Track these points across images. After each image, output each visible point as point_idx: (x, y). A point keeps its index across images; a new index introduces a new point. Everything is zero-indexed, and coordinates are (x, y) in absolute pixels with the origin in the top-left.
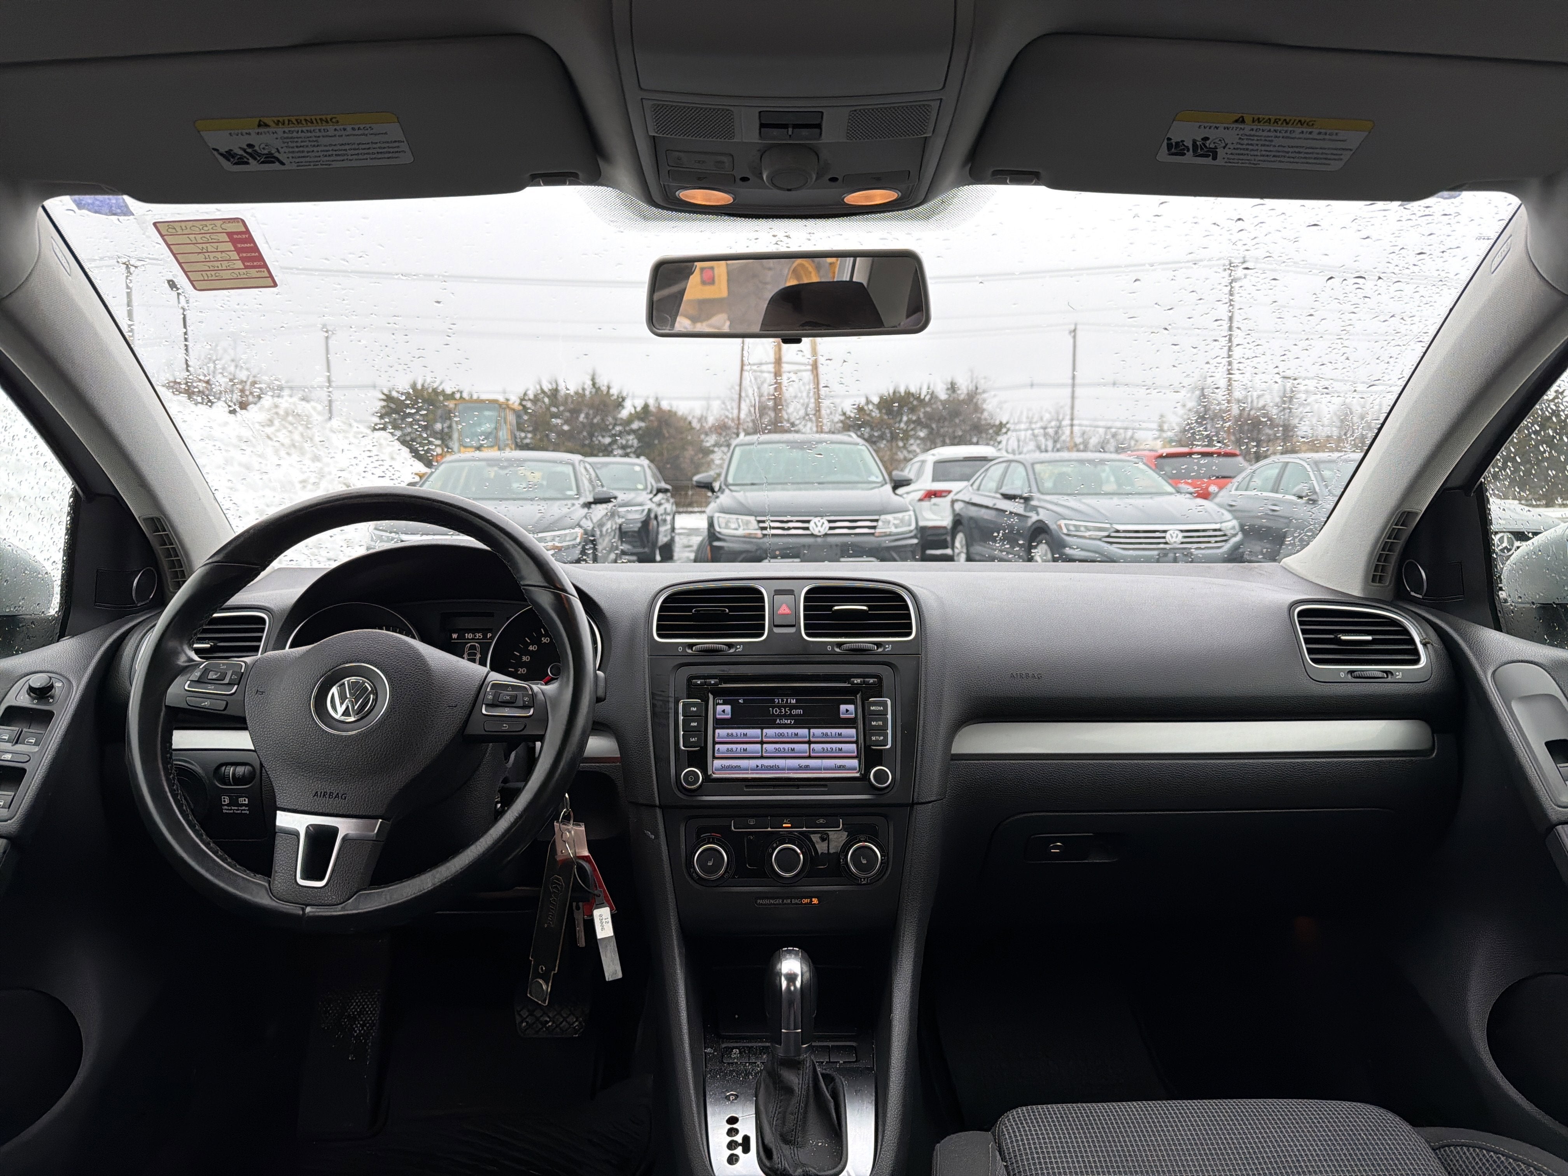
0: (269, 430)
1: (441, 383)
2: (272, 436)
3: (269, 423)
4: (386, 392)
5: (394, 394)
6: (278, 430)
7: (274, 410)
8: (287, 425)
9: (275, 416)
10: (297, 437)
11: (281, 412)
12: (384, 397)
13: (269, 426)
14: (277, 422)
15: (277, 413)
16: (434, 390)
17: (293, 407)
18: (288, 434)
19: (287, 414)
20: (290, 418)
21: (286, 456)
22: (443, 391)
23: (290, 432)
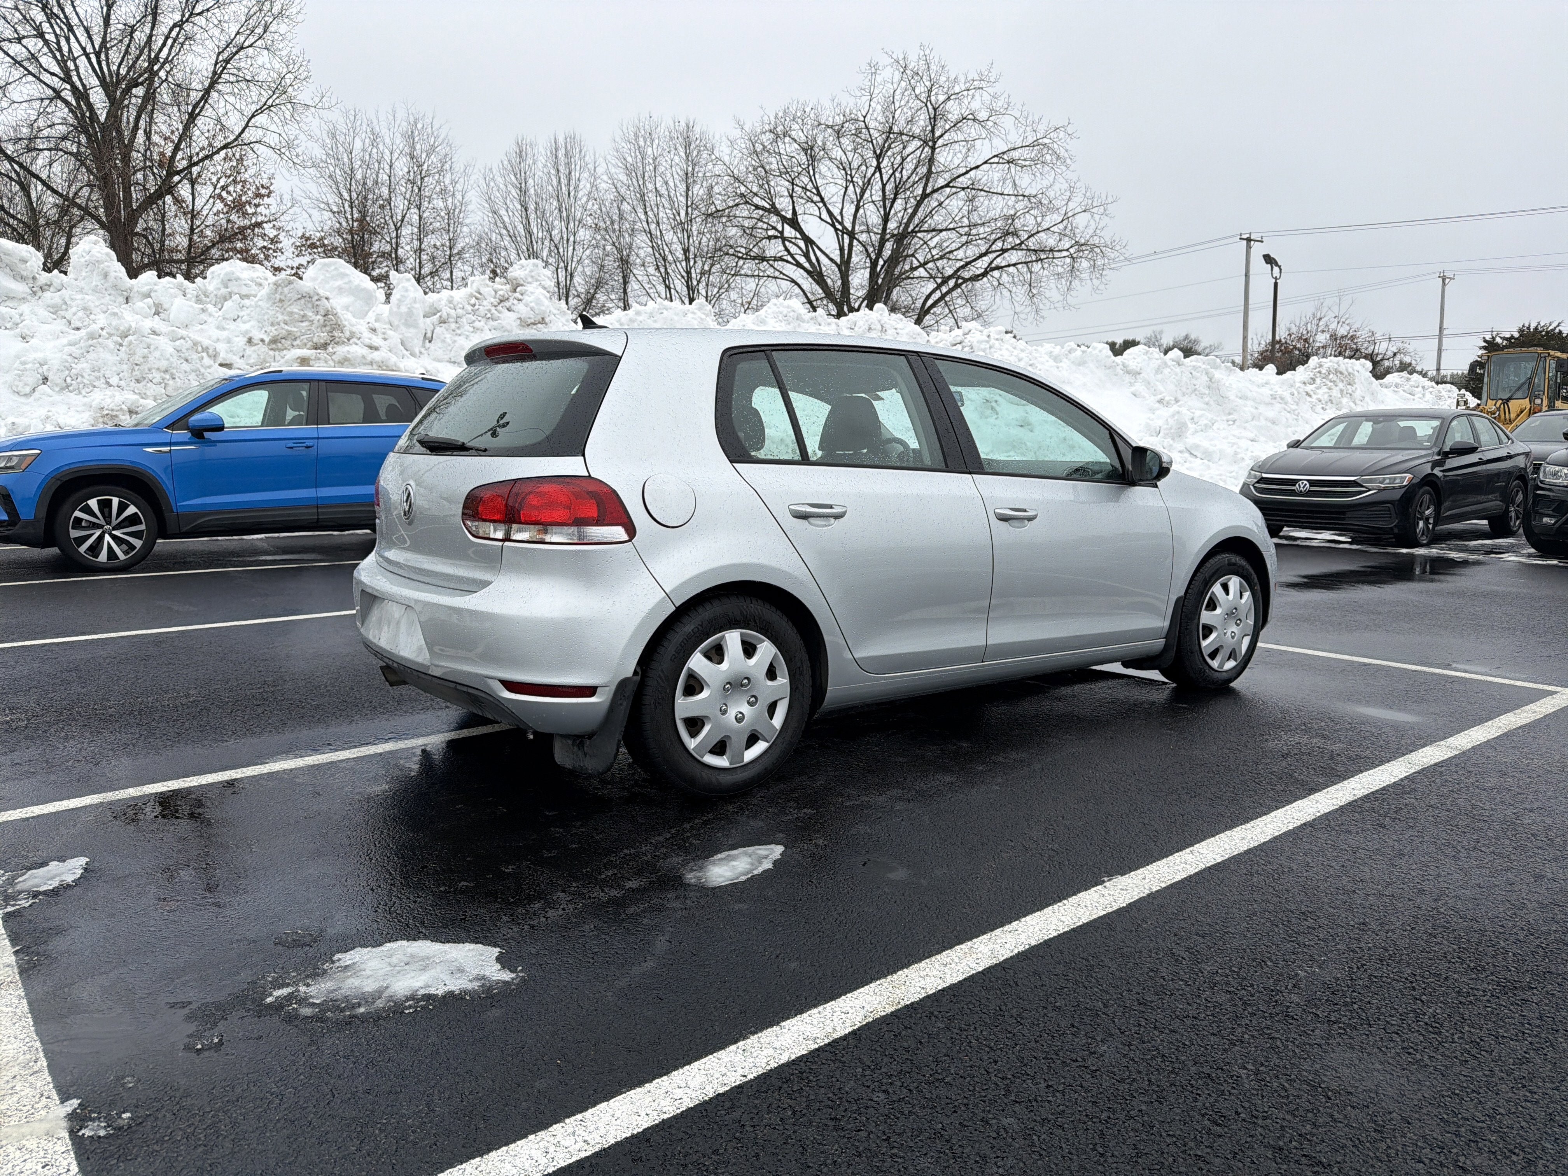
0: (1309, 388)
1: (1559, 325)
2: (1312, 393)
3: (1310, 380)
4: (1488, 337)
5: (1498, 340)
6: (1318, 388)
7: (1318, 370)
8: (1328, 382)
9: (1318, 375)
10: (1335, 392)
11: (1324, 371)
12: (1485, 344)
13: (1310, 384)
14: (1318, 381)
15: (1320, 372)
16: (1547, 332)
17: (1336, 366)
18: (1327, 390)
19: (1329, 372)
20: (1331, 376)
21: (1322, 411)
22: (1560, 332)
23: (1330, 389)
